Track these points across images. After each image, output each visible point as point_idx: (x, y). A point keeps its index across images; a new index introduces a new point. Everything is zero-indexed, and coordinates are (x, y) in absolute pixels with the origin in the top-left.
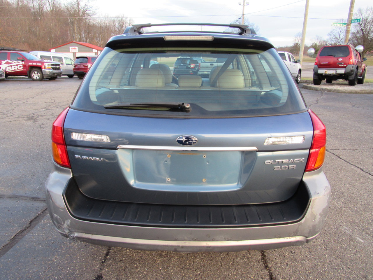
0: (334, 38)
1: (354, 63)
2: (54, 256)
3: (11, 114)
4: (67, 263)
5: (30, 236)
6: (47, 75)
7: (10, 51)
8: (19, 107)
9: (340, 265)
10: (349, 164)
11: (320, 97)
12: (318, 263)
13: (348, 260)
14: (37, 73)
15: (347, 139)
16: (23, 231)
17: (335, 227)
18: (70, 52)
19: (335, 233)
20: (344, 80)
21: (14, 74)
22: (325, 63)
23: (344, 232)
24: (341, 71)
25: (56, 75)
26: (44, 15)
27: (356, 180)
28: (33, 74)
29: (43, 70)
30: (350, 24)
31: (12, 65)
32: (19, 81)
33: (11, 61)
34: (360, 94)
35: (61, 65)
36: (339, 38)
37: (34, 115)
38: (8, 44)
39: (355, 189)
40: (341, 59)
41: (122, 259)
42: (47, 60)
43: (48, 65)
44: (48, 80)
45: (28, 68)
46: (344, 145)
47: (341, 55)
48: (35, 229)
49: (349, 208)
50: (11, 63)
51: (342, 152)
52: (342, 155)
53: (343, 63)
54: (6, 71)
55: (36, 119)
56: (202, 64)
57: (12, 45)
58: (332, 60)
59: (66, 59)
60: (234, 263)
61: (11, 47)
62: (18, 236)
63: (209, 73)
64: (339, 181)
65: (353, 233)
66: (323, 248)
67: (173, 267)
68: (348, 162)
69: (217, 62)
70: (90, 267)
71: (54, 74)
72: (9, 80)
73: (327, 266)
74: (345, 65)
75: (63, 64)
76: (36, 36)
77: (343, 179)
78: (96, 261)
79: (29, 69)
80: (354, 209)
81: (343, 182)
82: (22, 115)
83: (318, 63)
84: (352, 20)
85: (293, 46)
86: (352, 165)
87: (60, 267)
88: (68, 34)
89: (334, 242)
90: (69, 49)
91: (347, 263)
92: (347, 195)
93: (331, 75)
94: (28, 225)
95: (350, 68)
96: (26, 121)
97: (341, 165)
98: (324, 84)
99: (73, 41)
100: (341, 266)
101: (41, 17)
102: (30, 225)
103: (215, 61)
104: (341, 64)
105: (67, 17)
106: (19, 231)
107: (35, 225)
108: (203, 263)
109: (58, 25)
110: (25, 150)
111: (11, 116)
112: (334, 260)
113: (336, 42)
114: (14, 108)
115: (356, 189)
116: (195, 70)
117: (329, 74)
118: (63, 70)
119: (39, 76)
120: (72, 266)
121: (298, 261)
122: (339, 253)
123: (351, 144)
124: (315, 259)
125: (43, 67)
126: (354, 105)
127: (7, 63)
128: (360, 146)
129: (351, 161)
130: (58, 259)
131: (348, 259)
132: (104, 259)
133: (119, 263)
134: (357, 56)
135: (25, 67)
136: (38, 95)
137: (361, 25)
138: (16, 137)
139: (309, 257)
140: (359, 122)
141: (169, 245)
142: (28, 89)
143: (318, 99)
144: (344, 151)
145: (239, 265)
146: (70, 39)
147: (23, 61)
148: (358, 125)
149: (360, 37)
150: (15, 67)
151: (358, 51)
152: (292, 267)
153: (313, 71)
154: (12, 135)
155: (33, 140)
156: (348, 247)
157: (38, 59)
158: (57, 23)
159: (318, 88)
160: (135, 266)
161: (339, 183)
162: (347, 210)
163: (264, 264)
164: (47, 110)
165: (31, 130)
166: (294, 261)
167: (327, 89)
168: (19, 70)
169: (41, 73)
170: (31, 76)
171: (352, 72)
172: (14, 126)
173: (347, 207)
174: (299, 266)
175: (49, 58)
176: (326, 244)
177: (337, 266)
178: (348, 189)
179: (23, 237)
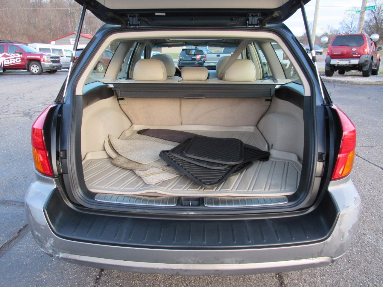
0: (346, 27)
1: (369, 53)
2: (44, 271)
3: (7, 110)
4: (57, 280)
5: (18, 247)
6: (46, 69)
7: (8, 43)
8: (15, 102)
9: (365, 281)
10: (368, 163)
11: (333, 89)
12: (340, 279)
13: (374, 276)
14: (36, 66)
15: (364, 135)
16: (10, 242)
17: (357, 236)
18: (70, 44)
19: (358, 242)
20: (358, 71)
21: (12, 68)
22: (337, 53)
23: (368, 242)
24: (355, 62)
25: (55, 68)
26: (44, 5)
27: (377, 181)
28: (32, 68)
29: (42, 63)
30: (364, 11)
31: (9, 58)
32: (18, 74)
33: (9, 53)
34: (375, 86)
35: (61, 58)
36: (351, 27)
37: (31, 111)
38: (7, 37)
39: (376, 191)
40: (355, 49)
41: (119, 275)
42: (46, 53)
43: (48, 58)
44: (48, 73)
45: (26, 61)
46: (361, 142)
47: (354, 45)
48: (23, 239)
49: (372, 213)
50: (8, 56)
51: (360, 149)
52: (359, 153)
53: (357, 53)
54: (4, 65)
55: (32, 115)
56: (208, 56)
57: (11, 37)
58: (345, 50)
59: (66, 51)
60: (245, 279)
61: (10, 39)
62: (4, 248)
63: (215, 64)
64: (358, 182)
65: (377, 243)
66: (345, 260)
67: (176, 284)
68: (366, 161)
69: (224, 53)
70: (82, 285)
71: (54, 67)
72: (7, 73)
73: (351, 282)
74: (360, 56)
75: (63, 57)
76: (35, 27)
77: (363, 180)
78: (90, 277)
79: (28, 63)
80: (377, 214)
81: (363, 182)
82: (18, 111)
83: (331, 53)
84: (366, 7)
85: (303, 36)
86: (371, 164)
87: (49, 284)
88: (68, 25)
89: (357, 253)
90: (70, 41)
91: (373, 279)
92: (368, 198)
93: (344, 66)
94: (16, 235)
95: (364, 58)
96: (21, 117)
97: (360, 164)
98: (337, 76)
99: (74, 33)
100: (367, 283)
101: (40, 8)
102: (19, 235)
103: (222, 52)
104: (355, 54)
105: (67, 7)
106: (6, 241)
107: (24, 235)
108: (210, 279)
109: (58, 16)
110: (19, 149)
111: (7, 112)
112: (359, 276)
113: (348, 31)
114: (10, 104)
115: (378, 191)
116: (201, 62)
117: (342, 65)
118: (63, 63)
119: (38, 69)
120: (63, 284)
121: (318, 276)
122: (363, 267)
123: (369, 140)
124: (337, 274)
125: (42, 60)
126: (370, 98)
127: (5, 56)
128: (379, 142)
129: (370, 159)
130: (47, 275)
131: (374, 274)
132: (98, 275)
133: (116, 280)
134: (372, 45)
135: (23, 60)
136: (36, 90)
137: (374, 13)
138: (10, 135)
139: (330, 272)
140: (376, 116)
141: (170, 269)
142: (26, 83)
143: (331, 91)
144: (361, 148)
145: (250, 282)
146: (71, 30)
147: (21, 54)
148: (376, 119)
149: (373, 25)
150: (13, 61)
151: (373, 40)
152: (311, 284)
153: (325, 61)
154: (6, 132)
155: (27, 138)
156: (373, 259)
157: (37, 51)
158: (57, 14)
159: (330, 80)
160: (134, 283)
161: (359, 185)
162: (369, 215)
163: (279, 281)
164: (44, 105)
165: (27, 127)
166: (313, 277)
167: (340, 81)
168: (17, 64)
169: (40, 67)
170: (30, 69)
171: (367, 63)
172: (9, 123)
173: (369, 212)
174: (319, 283)
175: (48, 50)
176: (348, 256)
177: (362, 283)
178: (369, 191)
179: (10, 248)
